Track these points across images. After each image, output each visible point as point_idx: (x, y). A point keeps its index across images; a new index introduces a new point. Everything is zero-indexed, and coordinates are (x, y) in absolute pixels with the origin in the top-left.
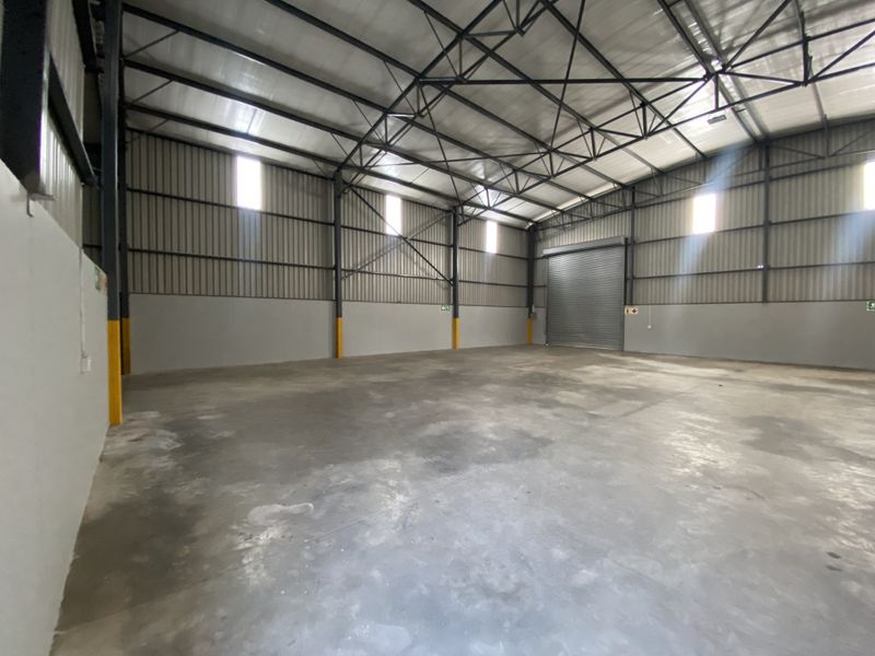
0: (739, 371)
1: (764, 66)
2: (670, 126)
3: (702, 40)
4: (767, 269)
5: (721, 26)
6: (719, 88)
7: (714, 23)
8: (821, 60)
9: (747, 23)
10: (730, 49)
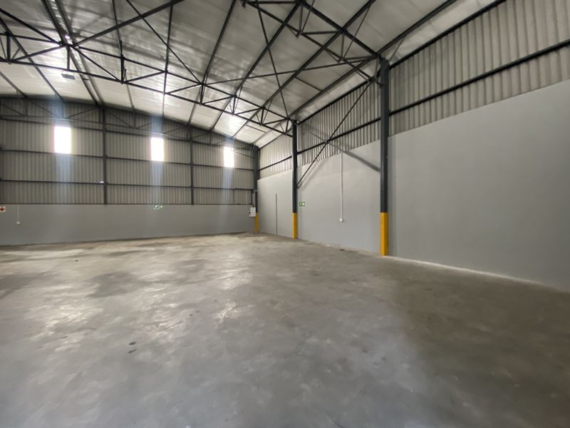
0: (91, 248)
1: (99, 58)
2: (32, 64)
3: (58, 16)
4: (106, 184)
5: (72, 15)
6: (70, 55)
7: (67, 10)
8: (131, 74)
9: (89, 25)
10: (78, 35)
